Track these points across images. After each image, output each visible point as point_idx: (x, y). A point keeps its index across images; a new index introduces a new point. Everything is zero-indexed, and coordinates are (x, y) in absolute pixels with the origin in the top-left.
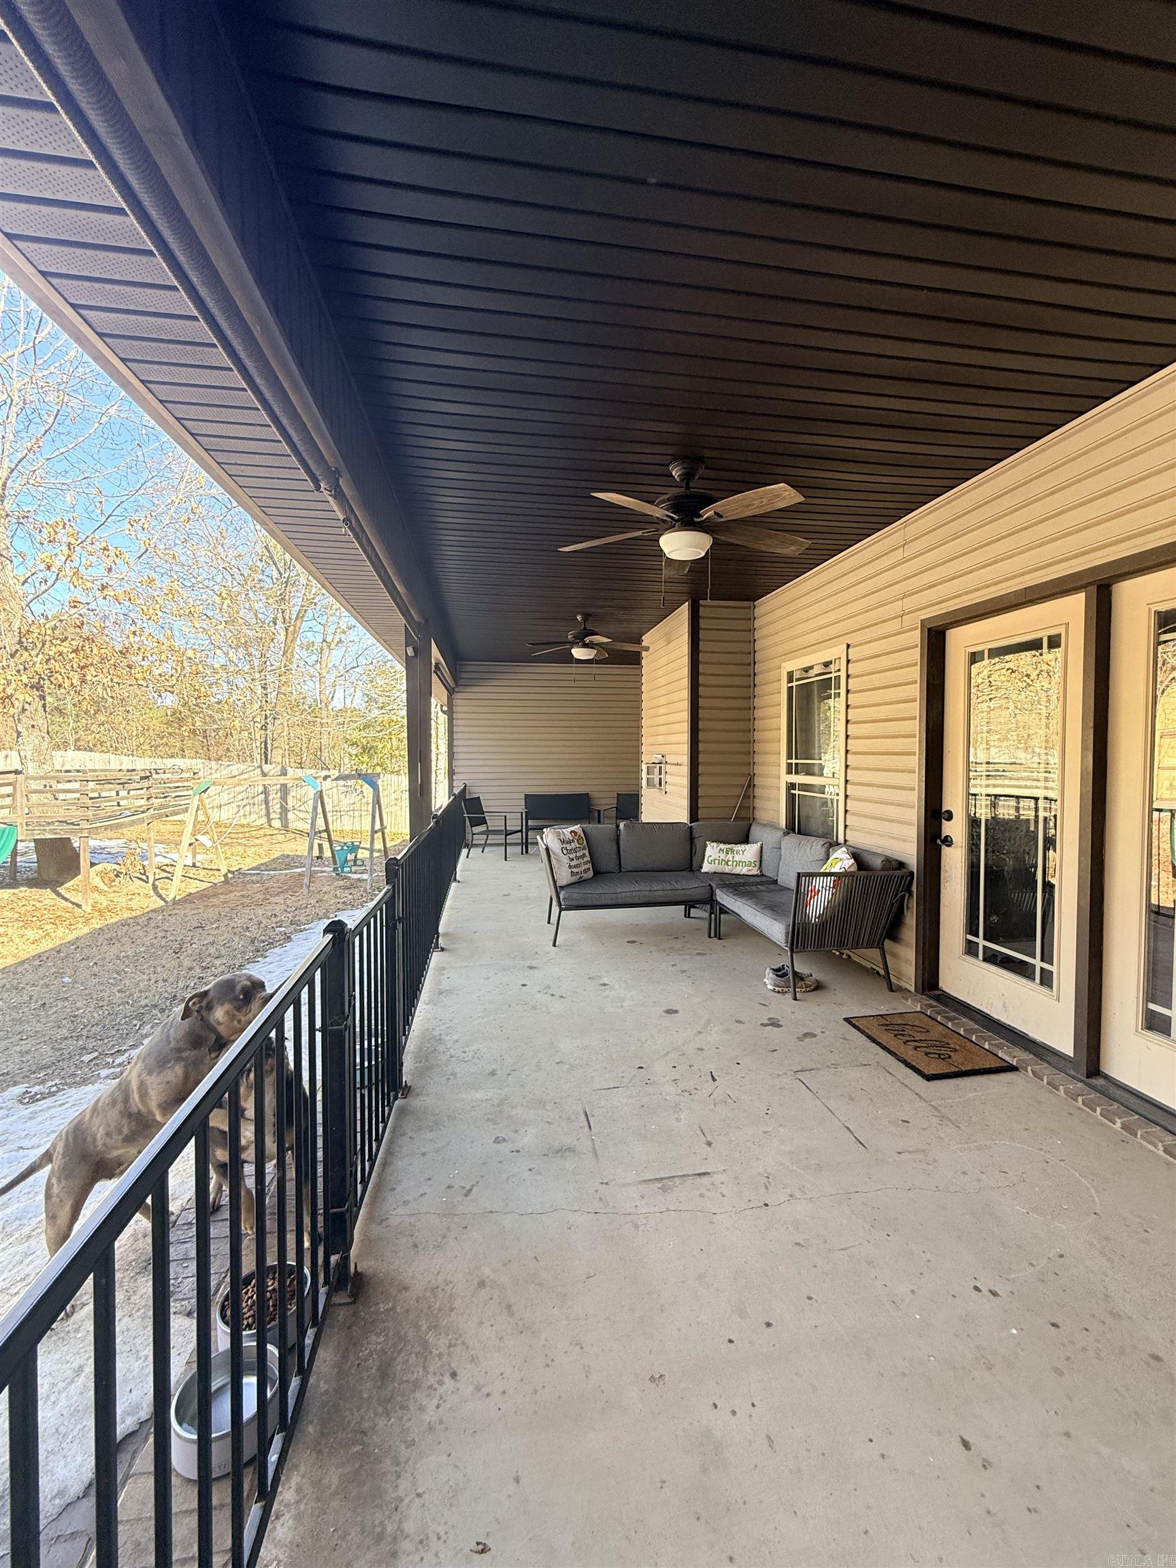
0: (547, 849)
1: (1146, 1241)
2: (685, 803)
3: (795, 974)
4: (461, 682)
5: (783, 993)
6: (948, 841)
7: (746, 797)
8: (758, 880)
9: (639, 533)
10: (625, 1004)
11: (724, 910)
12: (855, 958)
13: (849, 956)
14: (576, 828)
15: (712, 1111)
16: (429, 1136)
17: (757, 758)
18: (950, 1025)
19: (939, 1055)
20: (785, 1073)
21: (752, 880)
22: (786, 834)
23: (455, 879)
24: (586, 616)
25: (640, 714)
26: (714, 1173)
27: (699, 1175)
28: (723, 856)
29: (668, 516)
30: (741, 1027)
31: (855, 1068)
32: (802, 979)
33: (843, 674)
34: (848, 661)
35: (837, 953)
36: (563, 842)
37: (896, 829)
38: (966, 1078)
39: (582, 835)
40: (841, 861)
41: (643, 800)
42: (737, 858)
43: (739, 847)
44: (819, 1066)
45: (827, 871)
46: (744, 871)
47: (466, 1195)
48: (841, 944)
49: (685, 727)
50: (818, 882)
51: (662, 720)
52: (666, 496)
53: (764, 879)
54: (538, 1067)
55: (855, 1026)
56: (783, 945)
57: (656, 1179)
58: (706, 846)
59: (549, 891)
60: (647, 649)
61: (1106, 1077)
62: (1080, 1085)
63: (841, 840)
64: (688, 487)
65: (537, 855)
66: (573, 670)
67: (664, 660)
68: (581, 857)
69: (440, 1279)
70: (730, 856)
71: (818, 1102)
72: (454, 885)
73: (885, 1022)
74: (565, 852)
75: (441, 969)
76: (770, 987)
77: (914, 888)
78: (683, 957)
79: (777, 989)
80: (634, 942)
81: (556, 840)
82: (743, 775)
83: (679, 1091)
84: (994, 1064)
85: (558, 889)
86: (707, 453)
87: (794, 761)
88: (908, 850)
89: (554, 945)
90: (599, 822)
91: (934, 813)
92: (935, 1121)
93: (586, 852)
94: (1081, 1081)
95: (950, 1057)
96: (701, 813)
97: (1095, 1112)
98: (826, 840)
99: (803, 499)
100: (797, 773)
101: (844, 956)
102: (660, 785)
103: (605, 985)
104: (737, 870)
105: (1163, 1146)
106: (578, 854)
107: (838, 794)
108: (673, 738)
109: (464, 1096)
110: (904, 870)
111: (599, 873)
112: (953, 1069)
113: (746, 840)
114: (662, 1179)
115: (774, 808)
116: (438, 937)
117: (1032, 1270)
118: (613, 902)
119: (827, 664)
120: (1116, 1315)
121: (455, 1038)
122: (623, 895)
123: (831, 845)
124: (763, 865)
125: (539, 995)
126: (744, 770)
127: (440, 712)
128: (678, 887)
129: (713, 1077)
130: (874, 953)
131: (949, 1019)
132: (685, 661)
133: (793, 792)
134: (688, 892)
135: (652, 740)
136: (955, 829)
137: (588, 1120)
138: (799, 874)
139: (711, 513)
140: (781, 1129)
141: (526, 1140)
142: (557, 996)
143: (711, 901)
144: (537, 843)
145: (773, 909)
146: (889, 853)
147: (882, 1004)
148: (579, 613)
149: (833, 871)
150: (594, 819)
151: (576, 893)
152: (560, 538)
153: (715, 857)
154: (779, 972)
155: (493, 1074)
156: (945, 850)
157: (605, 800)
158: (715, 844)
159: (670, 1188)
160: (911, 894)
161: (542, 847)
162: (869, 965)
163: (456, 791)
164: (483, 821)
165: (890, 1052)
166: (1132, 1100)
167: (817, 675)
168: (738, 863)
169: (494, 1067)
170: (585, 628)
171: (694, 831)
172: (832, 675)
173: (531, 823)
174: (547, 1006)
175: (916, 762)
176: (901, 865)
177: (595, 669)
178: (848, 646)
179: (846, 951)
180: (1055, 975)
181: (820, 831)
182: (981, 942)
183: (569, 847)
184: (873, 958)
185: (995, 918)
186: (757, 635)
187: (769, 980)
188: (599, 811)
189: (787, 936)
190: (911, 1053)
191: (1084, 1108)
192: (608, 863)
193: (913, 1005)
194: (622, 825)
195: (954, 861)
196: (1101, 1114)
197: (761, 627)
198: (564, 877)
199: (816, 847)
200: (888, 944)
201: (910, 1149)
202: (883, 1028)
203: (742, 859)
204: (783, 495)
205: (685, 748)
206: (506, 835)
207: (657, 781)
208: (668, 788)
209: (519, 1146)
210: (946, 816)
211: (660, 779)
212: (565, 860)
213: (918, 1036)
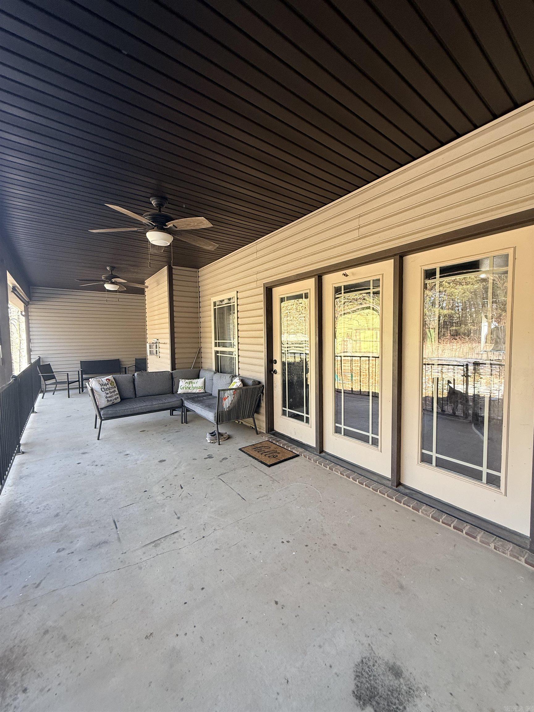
0: (92, 390)
1: (334, 506)
2: (169, 362)
3: (219, 433)
4: (34, 298)
5: (215, 443)
6: (275, 372)
7: (198, 358)
8: (204, 394)
9: (136, 229)
10: (138, 462)
11: (188, 410)
12: (244, 423)
13: (242, 423)
14: (110, 377)
15: (180, 502)
16: (11, 562)
17: (202, 340)
18: (277, 444)
19: (273, 456)
20: (214, 478)
21: (201, 395)
22: (215, 373)
23: (33, 412)
24: (113, 268)
25: (145, 319)
26: (181, 530)
27: (173, 533)
28: (187, 385)
29: (149, 223)
30: (195, 462)
31: (242, 469)
32: (222, 435)
33: (236, 304)
34: (237, 298)
35: (237, 422)
36: (102, 385)
37: (257, 368)
38: (282, 463)
39: (113, 381)
40: (237, 383)
41: (148, 361)
42: (194, 385)
43: (195, 381)
44: (228, 471)
45: (231, 388)
46: (198, 391)
47: (37, 587)
48: (237, 418)
49: (168, 325)
50: (227, 394)
51: (156, 322)
52: (149, 213)
53: (206, 394)
54: (87, 504)
55: (243, 451)
56: (214, 422)
57: (152, 542)
58: (179, 381)
59: (94, 412)
60: (147, 287)
61: (325, 452)
62: (318, 457)
63: (237, 374)
64: (160, 211)
65: (87, 393)
66: (106, 296)
67: (156, 293)
68: (113, 392)
69: (17, 641)
70: (191, 385)
71: (227, 486)
72: (32, 416)
73: (254, 447)
74: (103, 390)
75: (22, 464)
76: (209, 441)
77: (264, 392)
78: (169, 434)
79: (212, 441)
80: (144, 431)
81: (97, 384)
82: (195, 348)
83: (165, 497)
84: (291, 455)
85: (99, 410)
86: (168, 196)
87: (217, 341)
88: (262, 377)
89: (98, 439)
90: (126, 373)
91: (270, 361)
92: (271, 482)
93: (116, 389)
94: (318, 455)
95: (277, 456)
96: (177, 366)
97: (322, 465)
98: (231, 375)
99: (212, 226)
100: (219, 346)
101: (240, 423)
102: (157, 353)
103: (127, 455)
104: (194, 391)
105: (340, 472)
106: (111, 391)
107: (235, 355)
108: (162, 331)
109: (37, 533)
110: (260, 385)
111: (123, 399)
112: (278, 461)
113: (198, 377)
114: (154, 541)
115: (210, 362)
116: (19, 446)
117: (301, 528)
118: (131, 413)
119: (229, 299)
120: (324, 535)
121: (31, 501)
122: (137, 409)
123: (233, 377)
124: (206, 388)
125: (88, 467)
126: (196, 345)
127: (20, 315)
128: (166, 401)
129: (181, 487)
130: (251, 420)
131: (277, 441)
132: (166, 294)
133: (218, 354)
134: (171, 404)
135: (152, 332)
136: (278, 367)
137: (116, 525)
138: (219, 390)
139: (171, 225)
140: (211, 502)
141: (78, 545)
142: (99, 465)
143: (182, 406)
144: (86, 387)
145: (209, 407)
146: (255, 378)
147: (255, 440)
148: (108, 266)
149: (233, 387)
150: (123, 372)
151: (110, 411)
152: (92, 225)
153: (183, 386)
154: (213, 434)
155: (57, 515)
156: (275, 375)
157: (128, 361)
158: (184, 380)
159: (159, 544)
160: (263, 394)
161: (89, 388)
162: (249, 425)
163: (33, 361)
164: (54, 377)
165: (256, 459)
166: (332, 458)
167: (226, 304)
168: (194, 388)
169: (58, 511)
170: (112, 274)
171: (173, 375)
172: (232, 304)
173: (84, 376)
174: (93, 472)
175: (263, 341)
176: (259, 383)
177: (118, 295)
178: (237, 292)
179: (240, 421)
180: (310, 419)
181: (229, 371)
182: (287, 410)
183: (105, 387)
184: (251, 422)
185: (291, 400)
186: (200, 284)
187: (208, 438)
188: (125, 368)
189: (215, 418)
190: (263, 458)
191: (319, 465)
192: (129, 393)
193: (265, 438)
194: (136, 374)
195: (278, 379)
196: (324, 466)
197: (202, 281)
198: (103, 402)
199: (227, 377)
200: (255, 415)
201: (262, 496)
202: (254, 450)
203: (197, 386)
204: (202, 223)
205: (168, 336)
206: (69, 384)
207: (155, 352)
208: (161, 355)
209: (72, 550)
210: (275, 362)
211: (157, 351)
212: (103, 394)
213: (266, 450)
